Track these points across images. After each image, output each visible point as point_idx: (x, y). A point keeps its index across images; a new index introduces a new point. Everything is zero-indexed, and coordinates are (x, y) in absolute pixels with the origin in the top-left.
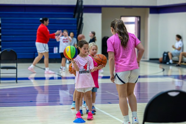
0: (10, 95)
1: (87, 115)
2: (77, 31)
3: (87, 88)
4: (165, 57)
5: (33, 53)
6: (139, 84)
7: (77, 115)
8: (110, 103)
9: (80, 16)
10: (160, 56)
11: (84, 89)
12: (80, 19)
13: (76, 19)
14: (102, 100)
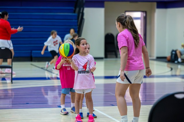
0: (4, 96)
1: (88, 118)
2: (78, 27)
3: (86, 89)
4: (173, 56)
5: (30, 51)
6: (145, 84)
7: (77, 118)
8: (113, 105)
9: (81, 11)
10: (168, 55)
11: (83, 90)
12: (81, 15)
13: (76, 14)
14: (105, 102)
